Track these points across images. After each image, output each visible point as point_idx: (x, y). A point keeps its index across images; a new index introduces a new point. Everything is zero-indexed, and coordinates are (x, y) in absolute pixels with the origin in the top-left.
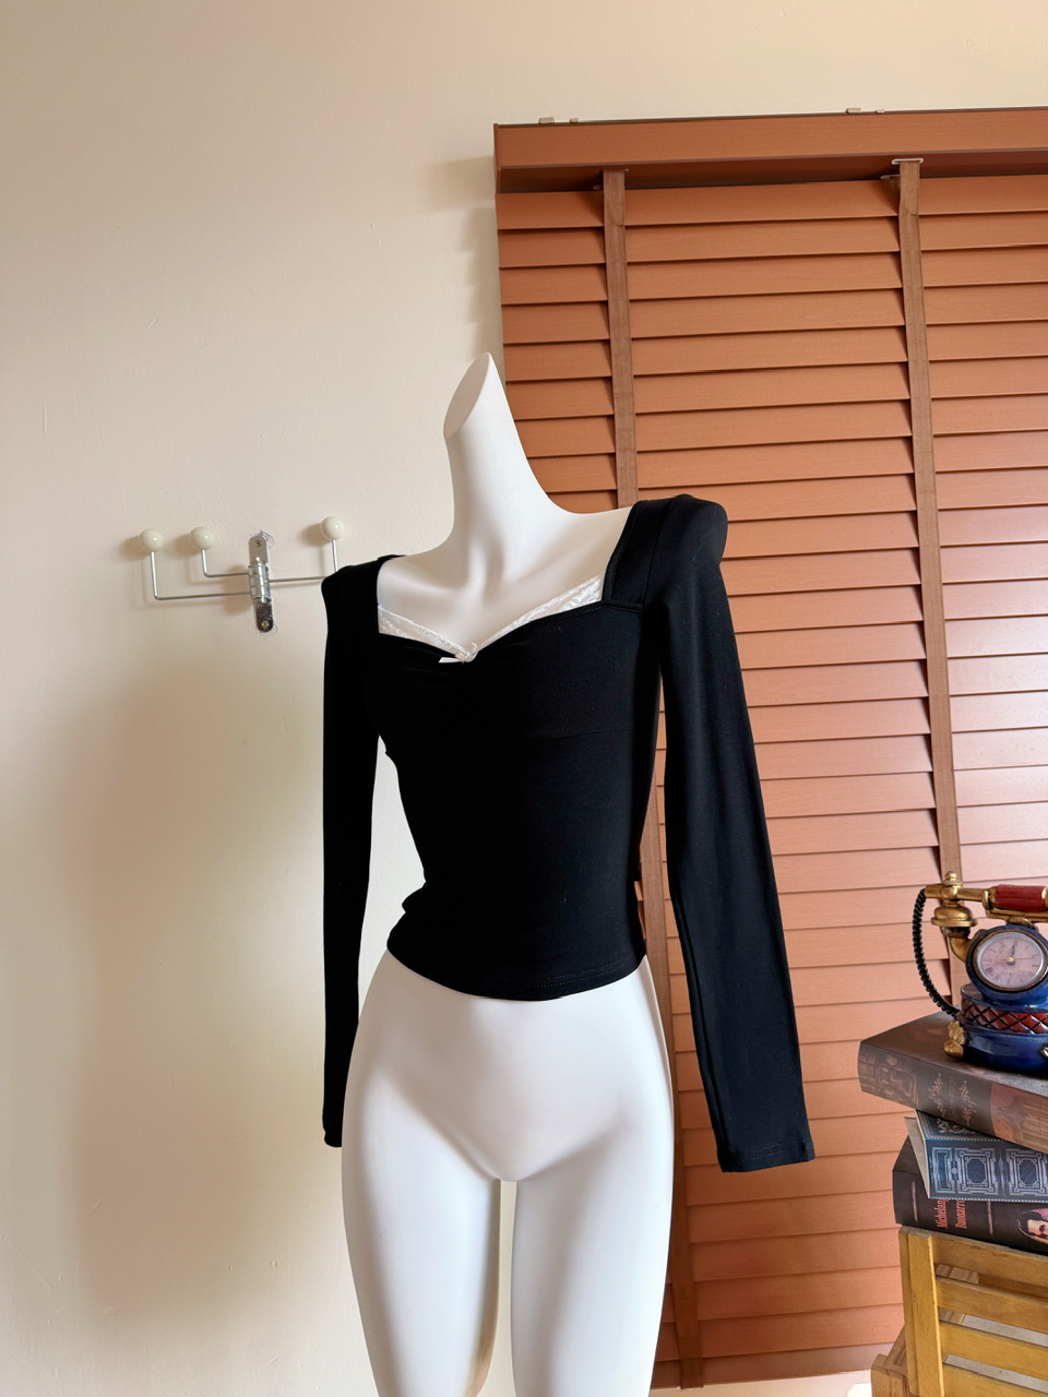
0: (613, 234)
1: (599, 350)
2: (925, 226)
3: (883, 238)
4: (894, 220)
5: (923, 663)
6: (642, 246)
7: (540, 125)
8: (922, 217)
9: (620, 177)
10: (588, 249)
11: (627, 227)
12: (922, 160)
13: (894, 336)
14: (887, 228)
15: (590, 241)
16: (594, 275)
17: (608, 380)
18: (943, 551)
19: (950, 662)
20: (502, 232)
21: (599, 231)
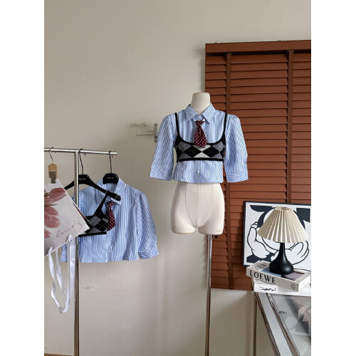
0: (228, 65)
1: (224, 89)
2: (294, 64)
3: (285, 66)
4: (287, 63)
5: (286, 155)
6: (234, 68)
7: (215, 44)
8: (294, 62)
9: (230, 54)
10: (223, 69)
11: (231, 64)
12: (294, 51)
13: (286, 87)
14: (286, 65)
15: (224, 67)
16: (224, 74)
17: (226, 95)
18: (292, 132)
20: (206, 65)
21: (226, 65)
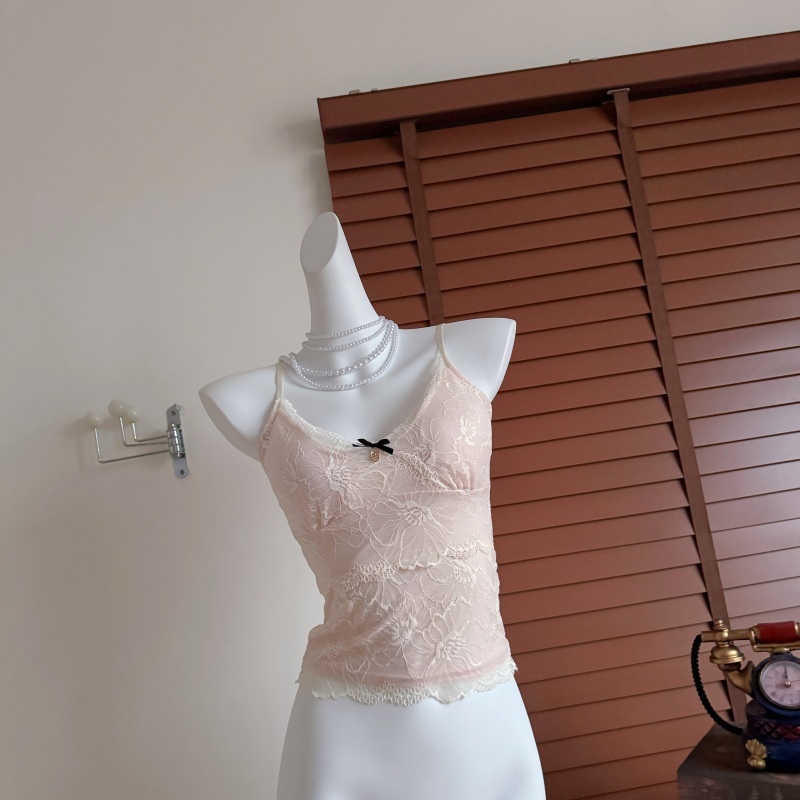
0: (410, 165)
1: (409, 249)
2: (637, 134)
3: (608, 146)
4: (615, 133)
5: (676, 453)
6: (432, 173)
7: (350, 96)
8: (635, 128)
9: (412, 125)
10: (395, 179)
11: (421, 160)
12: (629, 89)
13: (626, 215)
14: (610, 139)
15: (396, 173)
16: (401, 196)
17: (419, 269)
18: (680, 368)
19: (697, 451)
20: (332, 174)
21: (401, 165)
